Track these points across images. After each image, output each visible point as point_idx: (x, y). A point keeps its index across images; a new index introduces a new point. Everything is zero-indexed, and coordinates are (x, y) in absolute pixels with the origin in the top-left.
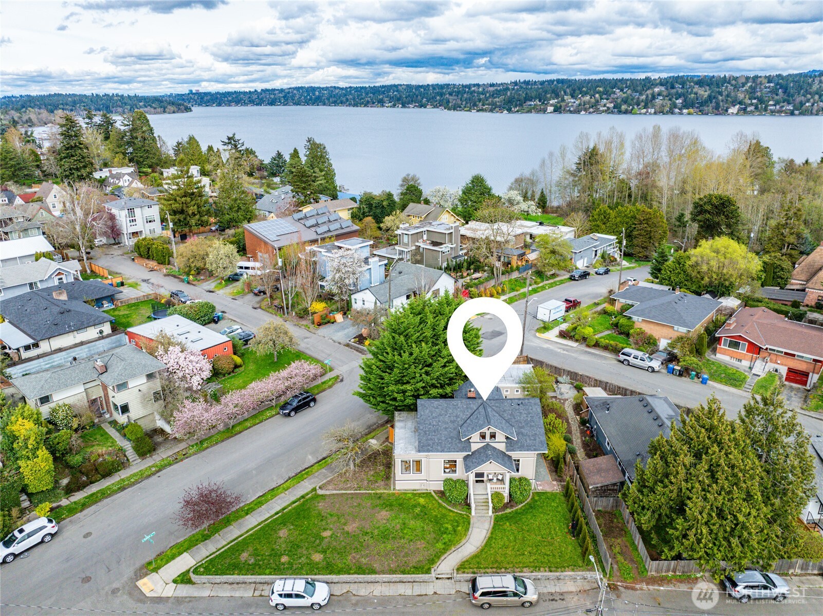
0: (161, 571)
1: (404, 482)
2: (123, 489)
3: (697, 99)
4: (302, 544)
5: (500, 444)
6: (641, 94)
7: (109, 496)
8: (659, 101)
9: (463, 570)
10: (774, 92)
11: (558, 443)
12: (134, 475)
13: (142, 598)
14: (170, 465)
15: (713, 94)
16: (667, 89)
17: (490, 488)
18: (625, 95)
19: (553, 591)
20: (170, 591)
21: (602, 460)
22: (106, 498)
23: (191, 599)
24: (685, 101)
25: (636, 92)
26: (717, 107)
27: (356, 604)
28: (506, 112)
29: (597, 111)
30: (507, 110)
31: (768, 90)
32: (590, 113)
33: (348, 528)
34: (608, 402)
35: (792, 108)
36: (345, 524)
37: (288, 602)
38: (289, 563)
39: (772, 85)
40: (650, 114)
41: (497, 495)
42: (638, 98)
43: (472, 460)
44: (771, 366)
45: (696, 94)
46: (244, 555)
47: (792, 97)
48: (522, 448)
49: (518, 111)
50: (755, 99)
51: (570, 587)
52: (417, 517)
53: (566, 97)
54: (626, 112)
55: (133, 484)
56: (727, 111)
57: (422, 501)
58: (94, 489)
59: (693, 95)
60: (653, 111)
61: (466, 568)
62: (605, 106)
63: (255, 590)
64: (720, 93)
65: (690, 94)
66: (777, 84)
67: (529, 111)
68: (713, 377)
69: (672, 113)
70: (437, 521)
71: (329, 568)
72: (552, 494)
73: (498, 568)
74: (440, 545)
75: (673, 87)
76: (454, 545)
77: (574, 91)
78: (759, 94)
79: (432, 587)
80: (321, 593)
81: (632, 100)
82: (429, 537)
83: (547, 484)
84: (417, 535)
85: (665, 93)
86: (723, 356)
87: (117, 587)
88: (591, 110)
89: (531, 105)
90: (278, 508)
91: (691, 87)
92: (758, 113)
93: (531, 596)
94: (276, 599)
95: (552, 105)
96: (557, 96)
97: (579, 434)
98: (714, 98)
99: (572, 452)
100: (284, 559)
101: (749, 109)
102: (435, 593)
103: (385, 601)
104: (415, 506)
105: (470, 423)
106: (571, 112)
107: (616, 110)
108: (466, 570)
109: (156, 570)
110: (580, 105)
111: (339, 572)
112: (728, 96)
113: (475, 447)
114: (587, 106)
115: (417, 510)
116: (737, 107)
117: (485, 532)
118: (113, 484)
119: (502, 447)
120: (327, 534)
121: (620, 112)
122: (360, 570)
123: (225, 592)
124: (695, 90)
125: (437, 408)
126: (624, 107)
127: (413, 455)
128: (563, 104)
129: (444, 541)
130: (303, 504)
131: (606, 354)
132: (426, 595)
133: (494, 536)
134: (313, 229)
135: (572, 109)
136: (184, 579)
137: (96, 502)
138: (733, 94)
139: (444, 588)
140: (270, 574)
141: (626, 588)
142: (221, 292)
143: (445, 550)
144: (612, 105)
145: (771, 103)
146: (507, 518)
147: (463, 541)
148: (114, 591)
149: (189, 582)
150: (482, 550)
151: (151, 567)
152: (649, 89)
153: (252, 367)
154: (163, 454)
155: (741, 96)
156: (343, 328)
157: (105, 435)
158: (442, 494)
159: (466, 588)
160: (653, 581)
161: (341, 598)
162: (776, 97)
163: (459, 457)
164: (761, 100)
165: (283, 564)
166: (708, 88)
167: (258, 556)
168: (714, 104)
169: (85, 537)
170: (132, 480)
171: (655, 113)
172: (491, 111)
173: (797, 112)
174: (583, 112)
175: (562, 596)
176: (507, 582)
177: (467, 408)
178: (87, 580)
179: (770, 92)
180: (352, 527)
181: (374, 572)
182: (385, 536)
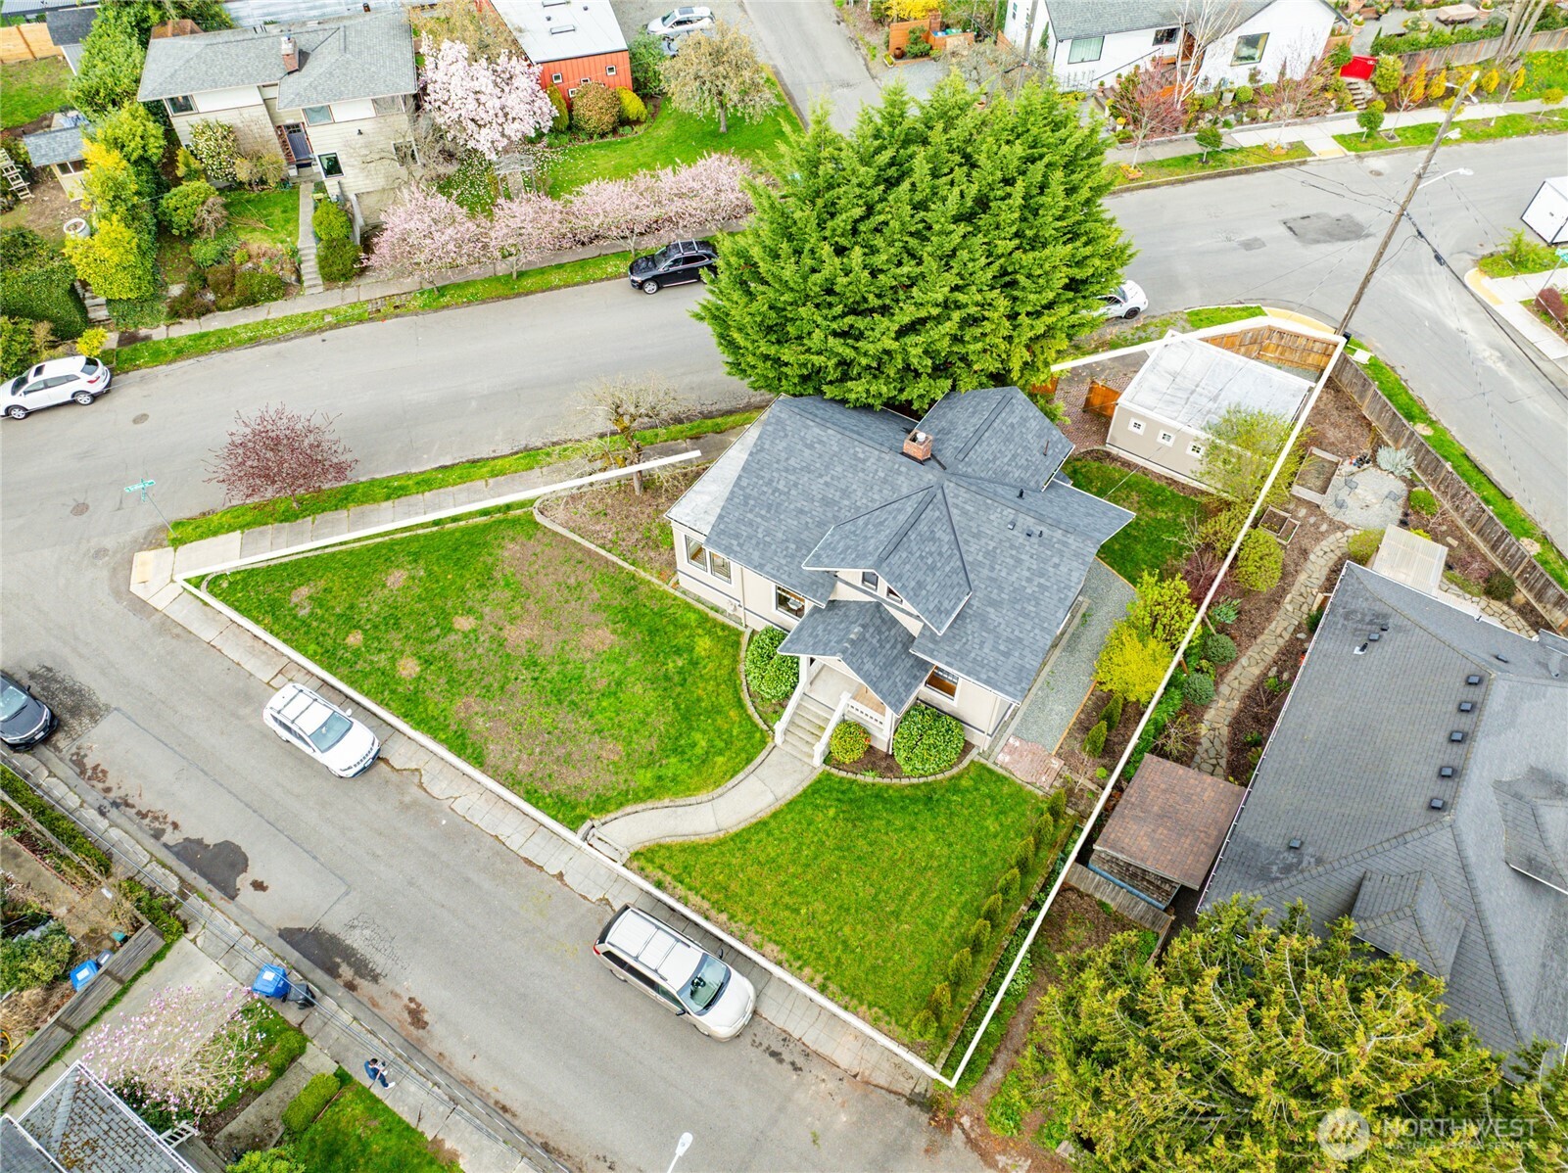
0: (182, 549)
1: (694, 581)
2: (255, 341)
4: (405, 622)
5: (909, 619)
7: (229, 348)
9: (643, 862)
12: (289, 320)
13: (121, 590)
14: (361, 321)
17: (845, 704)
19: (796, 1035)
20: (168, 598)
22: (221, 350)
23: (185, 634)
27: (405, 807)
33: (511, 633)
34: (1391, 622)
36: (513, 620)
38: (357, 653)
41: (853, 732)
46: (304, 594)
51: (841, 1049)
52: (659, 680)
55: (277, 339)
57: (703, 644)
58: (215, 323)
61: (651, 861)
63: (280, 672)
70: (688, 716)
71: (411, 706)
74: (645, 778)
76: (676, 794)
79: (565, 858)
80: (352, 751)
82: (644, 743)
84: (620, 726)
87: (108, 546)
97: (1272, 652)
100: (355, 639)
102: (560, 876)
103: (462, 832)
104: (678, 651)
108: (649, 868)
109: (177, 545)
115: (675, 664)
117: (770, 798)
118: (245, 326)
120: (464, 623)
122: (462, 741)
125: (811, 447)
129: (663, 771)
130: (486, 528)
132: (541, 868)
133: (773, 824)
137: (201, 353)
139: (586, 876)
140: (311, 658)
141: (971, 1142)
143: (649, 794)
146: (845, 795)
147: (703, 796)
148: (98, 555)
149: (202, 600)
150: (722, 843)
153: (664, 129)
154: (364, 291)
157: (292, 210)
161: (394, 777)
165: (346, 648)
167: (321, 606)
169: (136, 421)
170: (280, 330)
175: (805, 1058)
177: (885, 481)
178: (81, 509)
180: (518, 635)
181: (479, 761)
182: (564, 692)
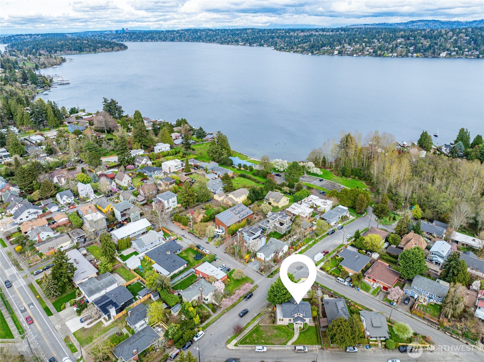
1: (279, 323)
2: (213, 322)
3: (422, 47)
4: (259, 338)
5: (301, 316)
6: (389, 44)
8: (399, 49)
9: (293, 344)
10: (469, 43)
11: (315, 313)
12: (214, 319)
13: (229, 349)
14: (222, 315)
15: (432, 44)
16: (405, 40)
17: (299, 326)
18: (380, 44)
19: (311, 349)
20: (234, 348)
21: (325, 319)
22: (210, 325)
23: (239, 350)
24: (415, 48)
25: (387, 42)
26: (434, 53)
27: (272, 351)
28: (310, 54)
29: (363, 55)
30: (311, 53)
31: (465, 41)
32: (359, 55)
33: (268, 334)
34: (328, 302)
35: (478, 53)
37: (259, 351)
39: (468, 38)
40: (394, 57)
41: (300, 327)
42: (388, 46)
43: (296, 319)
44: (379, 285)
45: (422, 44)
46: (247, 340)
47: (479, 46)
48: (306, 317)
49: (317, 54)
50: (457, 47)
51: (314, 349)
52: (283, 332)
53: (345, 45)
54: (380, 56)
55: (215, 321)
56: (439, 55)
57: (283, 328)
58: (206, 322)
59: (420, 45)
60: (396, 54)
62: (368, 51)
63: (252, 348)
64: (436, 44)
65: (419, 44)
66: (471, 38)
67: (324, 54)
68: (362, 288)
69: (407, 56)
70: (287, 333)
71: (266, 344)
72: (313, 327)
73: (300, 344)
74: (288, 339)
75: (409, 39)
76: (291, 339)
77: (350, 40)
78: (459, 44)
79: (287, 348)
80: (265, 349)
81: (384, 47)
82: (286, 337)
83: (312, 324)
84: (283, 336)
85: (403, 43)
86: (366, 280)
88: (360, 54)
89: (325, 50)
90: (251, 329)
91: (419, 39)
92: (458, 56)
93: (307, 350)
94: (257, 350)
95: (337, 50)
96: (341, 44)
97: (321, 308)
98: (433, 46)
99: (318, 315)
100: (256, 341)
101: (453, 54)
103: (278, 351)
105: (295, 311)
106: (348, 55)
107: (374, 54)
109: (229, 343)
110: (353, 50)
111: (268, 344)
112: (441, 45)
113: (295, 317)
114: (358, 51)
115: (283, 330)
116: (446, 52)
117: (297, 336)
118: (210, 321)
119: (302, 317)
120: (264, 336)
121: (377, 56)
122: (272, 344)
123: (245, 348)
124: (421, 41)
126: (379, 52)
127: (282, 318)
128: (344, 49)
130: (257, 328)
131: (333, 278)
132: (286, 350)
133: (299, 337)
134: (238, 215)
135: (349, 53)
136: (236, 345)
138: (444, 44)
139: (289, 348)
141: (326, 349)
142: (211, 243)
144: (372, 51)
145: (466, 50)
146: (302, 333)
147: (293, 338)
148: (223, 348)
149: (237, 346)
150: (297, 340)
151: (228, 342)
152: (394, 40)
154: (219, 312)
155: (448, 46)
156: (255, 264)
157: (203, 306)
158: (288, 326)
159: (294, 348)
160: (332, 348)
161: (269, 350)
162: (470, 46)
163: (292, 319)
164: (460, 48)
166: (429, 40)
167: (250, 340)
168: (432, 51)
171: (397, 56)
172: (302, 52)
173: (481, 56)
174: (355, 55)
175: (313, 350)
176: (301, 348)
177: (294, 306)
178: (216, 345)
179: (466, 43)
180: (269, 334)
181: (275, 344)
182: (276, 336)
